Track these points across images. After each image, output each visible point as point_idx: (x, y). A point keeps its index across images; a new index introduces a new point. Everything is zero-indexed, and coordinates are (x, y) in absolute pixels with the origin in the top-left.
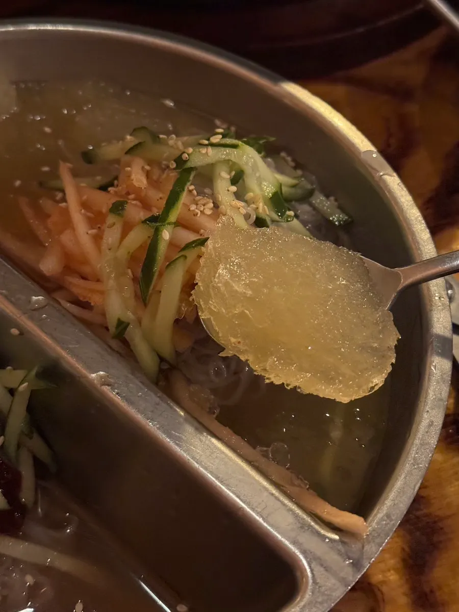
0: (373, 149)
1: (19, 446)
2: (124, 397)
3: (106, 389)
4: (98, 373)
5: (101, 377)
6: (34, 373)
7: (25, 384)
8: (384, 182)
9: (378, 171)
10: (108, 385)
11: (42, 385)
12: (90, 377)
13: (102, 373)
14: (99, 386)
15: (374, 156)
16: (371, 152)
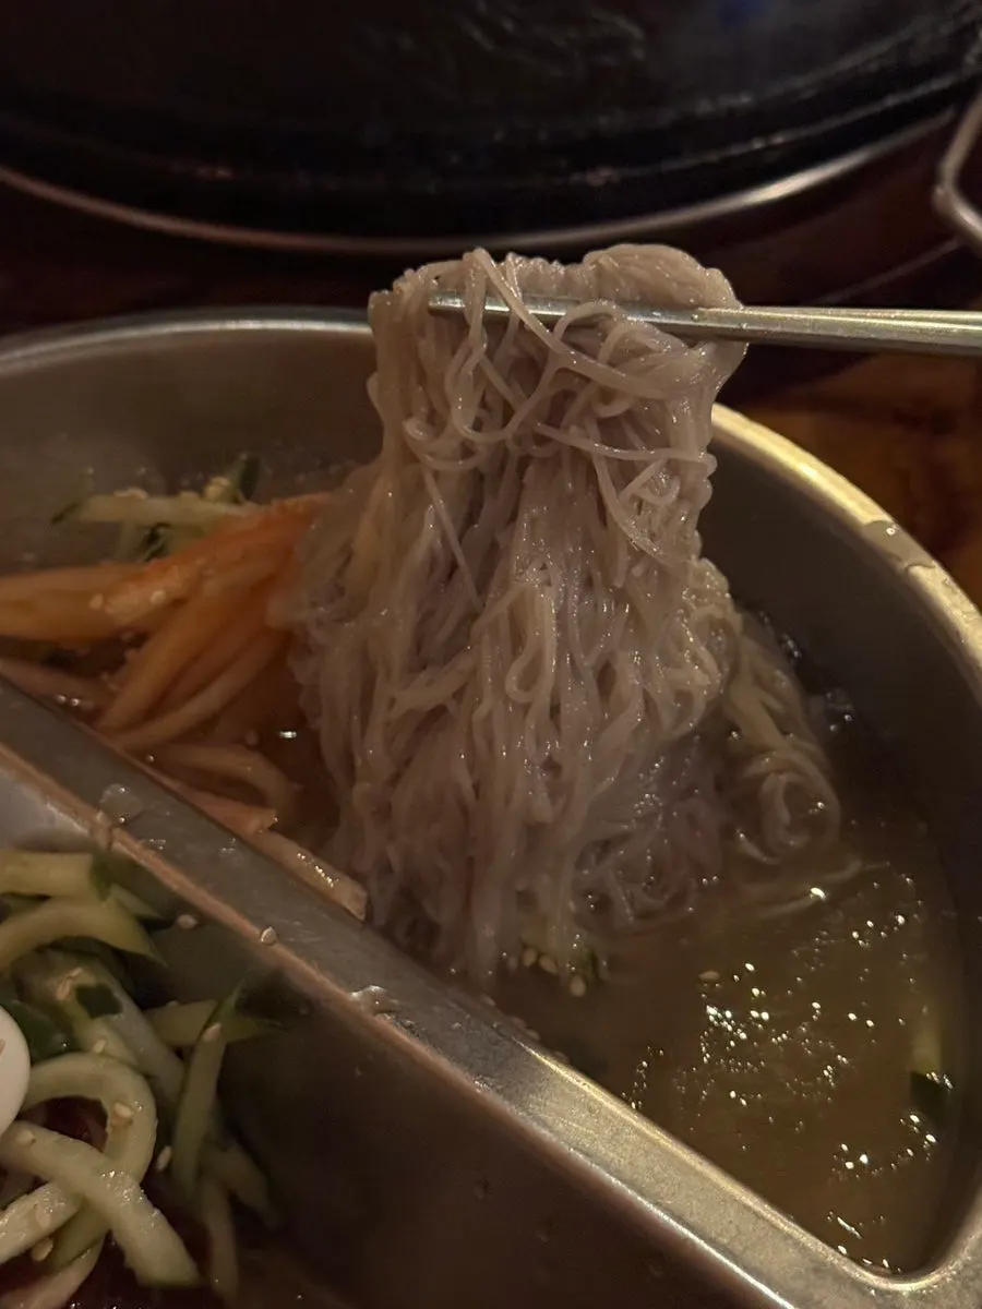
0: (885, 517)
1: (201, 1171)
2: (425, 1032)
3: (385, 1022)
4: (367, 989)
5: (374, 996)
6: (231, 1001)
7: (215, 1027)
8: (915, 579)
9: (899, 560)
10: (389, 1012)
11: (250, 1027)
12: (351, 999)
13: (374, 988)
14: (369, 1016)
15: (890, 531)
16: (882, 525)
